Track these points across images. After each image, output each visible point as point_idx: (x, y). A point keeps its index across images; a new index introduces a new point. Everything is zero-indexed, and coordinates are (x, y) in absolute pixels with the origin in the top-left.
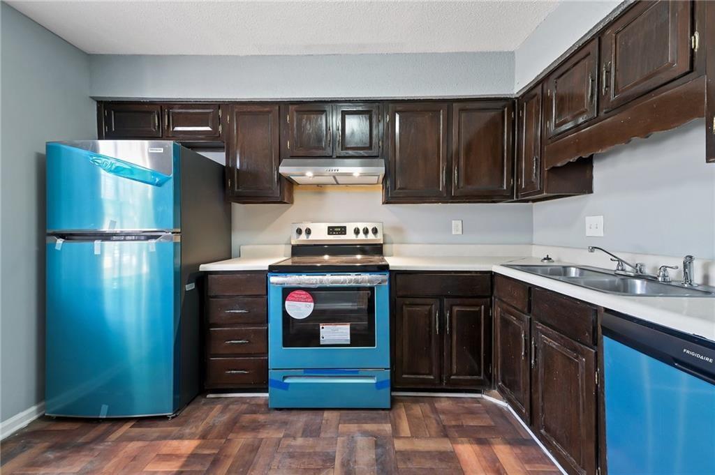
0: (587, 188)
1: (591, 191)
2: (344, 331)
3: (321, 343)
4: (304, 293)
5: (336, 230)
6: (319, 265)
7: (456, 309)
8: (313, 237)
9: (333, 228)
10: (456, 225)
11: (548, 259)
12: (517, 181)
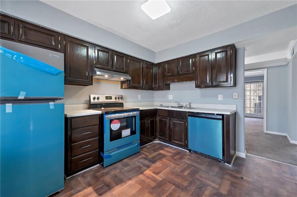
0: (169, 89)
1: (170, 90)
2: (128, 131)
3: (122, 137)
4: (117, 120)
5: (108, 97)
6: (113, 111)
7: (150, 119)
8: (100, 100)
9: (107, 97)
10: (139, 96)
11: (161, 105)
12: (156, 85)
